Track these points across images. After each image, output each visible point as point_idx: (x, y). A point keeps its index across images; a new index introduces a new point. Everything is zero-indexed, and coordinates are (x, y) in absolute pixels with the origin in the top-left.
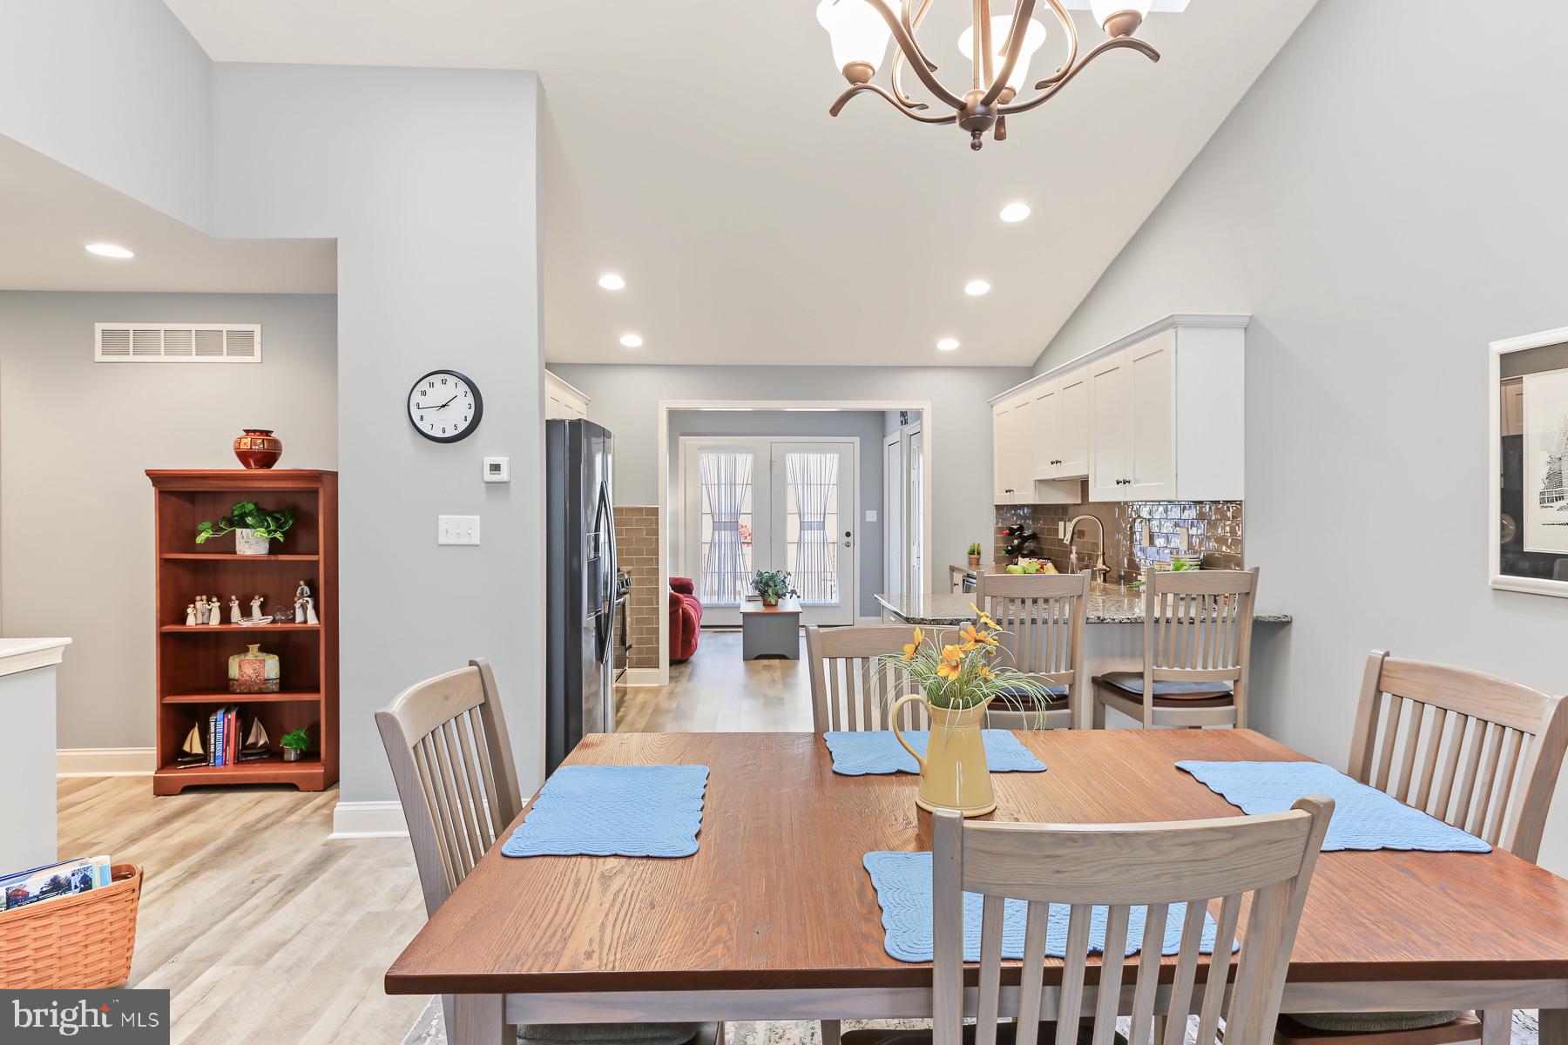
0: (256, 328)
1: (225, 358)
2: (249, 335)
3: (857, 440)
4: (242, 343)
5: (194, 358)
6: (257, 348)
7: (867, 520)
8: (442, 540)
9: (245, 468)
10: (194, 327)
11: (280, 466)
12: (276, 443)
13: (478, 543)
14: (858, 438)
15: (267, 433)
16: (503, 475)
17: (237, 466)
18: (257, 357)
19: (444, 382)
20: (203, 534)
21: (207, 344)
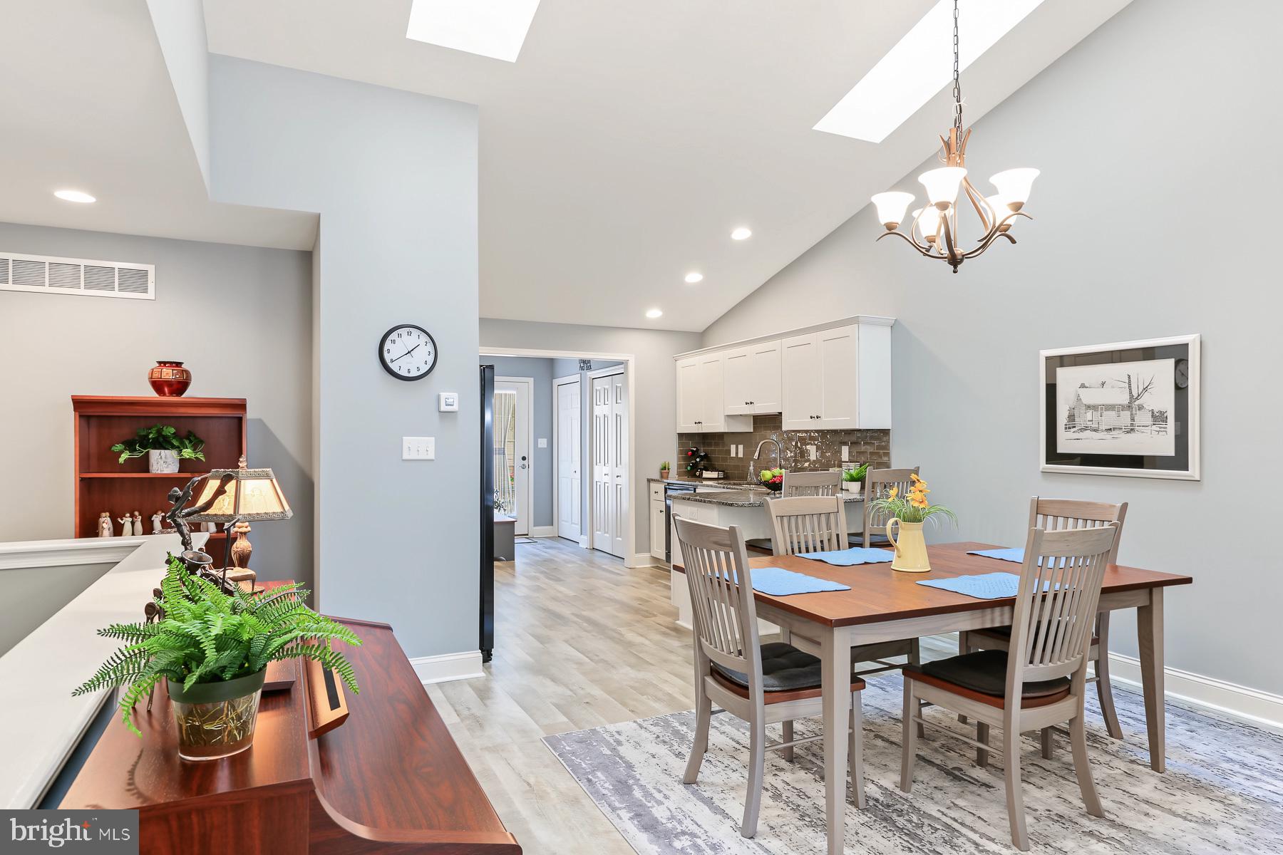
0: (151, 269)
1: (116, 293)
2: (144, 274)
3: (531, 380)
4: (136, 281)
5: (82, 291)
6: (151, 286)
7: (539, 446)
8: (406, 456)
9: (157, 396)
10: (83, 262)
11: (190, 393)
12: (187, 372)
13: (434, 458)
14: (532, 379)
15: (179, 364)
16: (455, 408)
17: (150, 394)
18: (151, 294)
19: (409, 334)
20: (122, 455)
21: (98, 278)
